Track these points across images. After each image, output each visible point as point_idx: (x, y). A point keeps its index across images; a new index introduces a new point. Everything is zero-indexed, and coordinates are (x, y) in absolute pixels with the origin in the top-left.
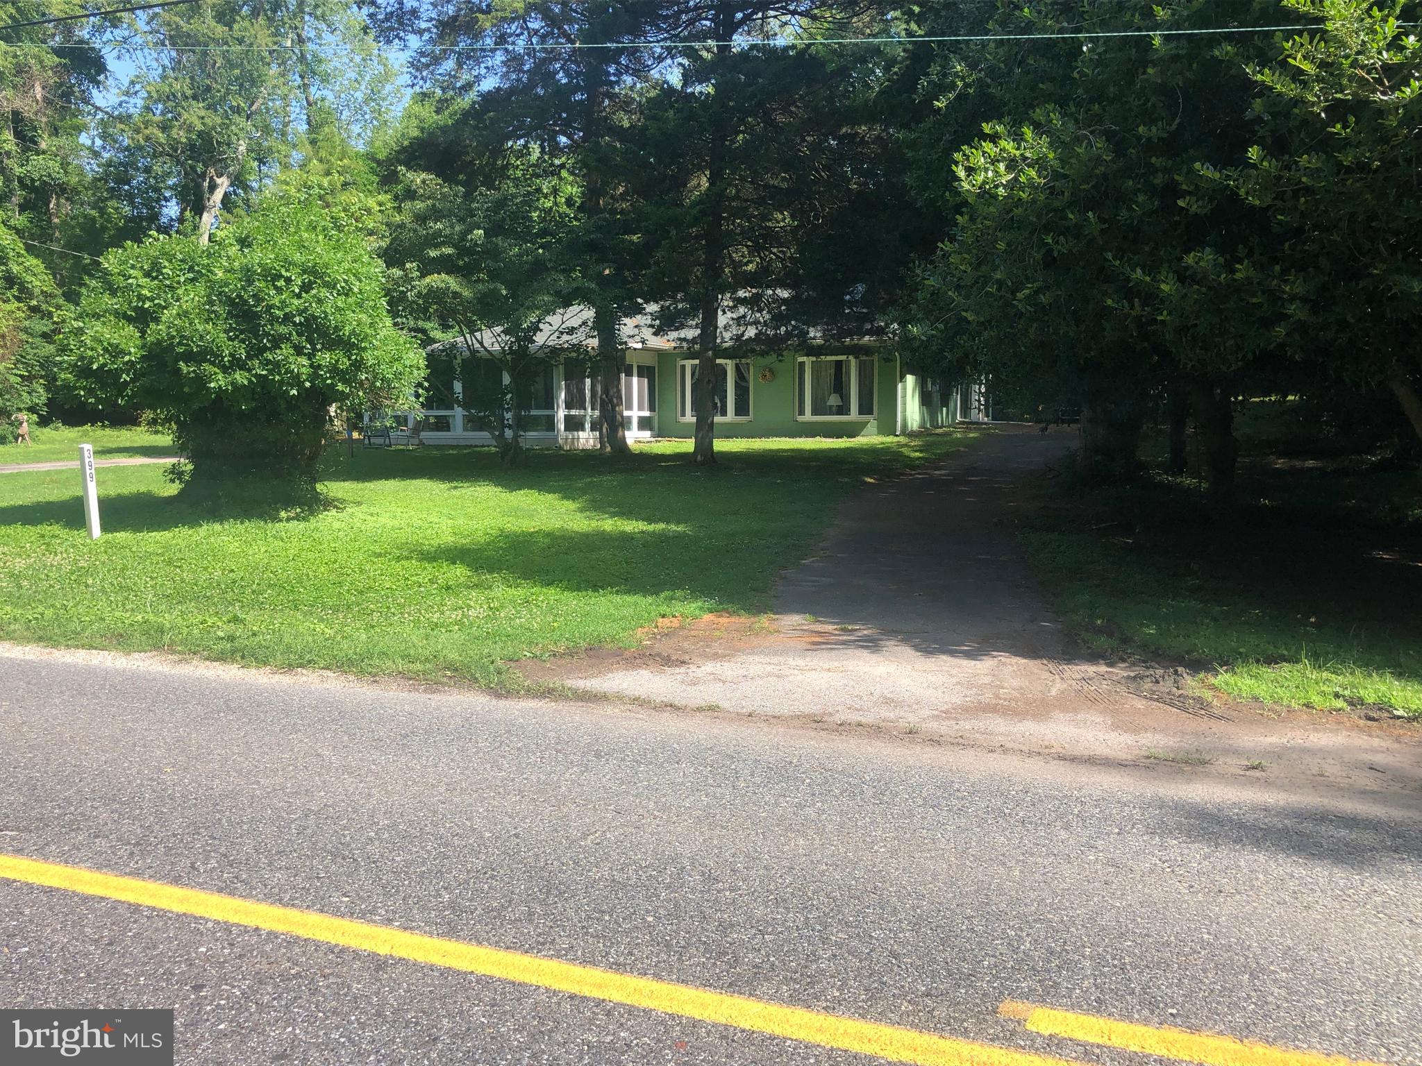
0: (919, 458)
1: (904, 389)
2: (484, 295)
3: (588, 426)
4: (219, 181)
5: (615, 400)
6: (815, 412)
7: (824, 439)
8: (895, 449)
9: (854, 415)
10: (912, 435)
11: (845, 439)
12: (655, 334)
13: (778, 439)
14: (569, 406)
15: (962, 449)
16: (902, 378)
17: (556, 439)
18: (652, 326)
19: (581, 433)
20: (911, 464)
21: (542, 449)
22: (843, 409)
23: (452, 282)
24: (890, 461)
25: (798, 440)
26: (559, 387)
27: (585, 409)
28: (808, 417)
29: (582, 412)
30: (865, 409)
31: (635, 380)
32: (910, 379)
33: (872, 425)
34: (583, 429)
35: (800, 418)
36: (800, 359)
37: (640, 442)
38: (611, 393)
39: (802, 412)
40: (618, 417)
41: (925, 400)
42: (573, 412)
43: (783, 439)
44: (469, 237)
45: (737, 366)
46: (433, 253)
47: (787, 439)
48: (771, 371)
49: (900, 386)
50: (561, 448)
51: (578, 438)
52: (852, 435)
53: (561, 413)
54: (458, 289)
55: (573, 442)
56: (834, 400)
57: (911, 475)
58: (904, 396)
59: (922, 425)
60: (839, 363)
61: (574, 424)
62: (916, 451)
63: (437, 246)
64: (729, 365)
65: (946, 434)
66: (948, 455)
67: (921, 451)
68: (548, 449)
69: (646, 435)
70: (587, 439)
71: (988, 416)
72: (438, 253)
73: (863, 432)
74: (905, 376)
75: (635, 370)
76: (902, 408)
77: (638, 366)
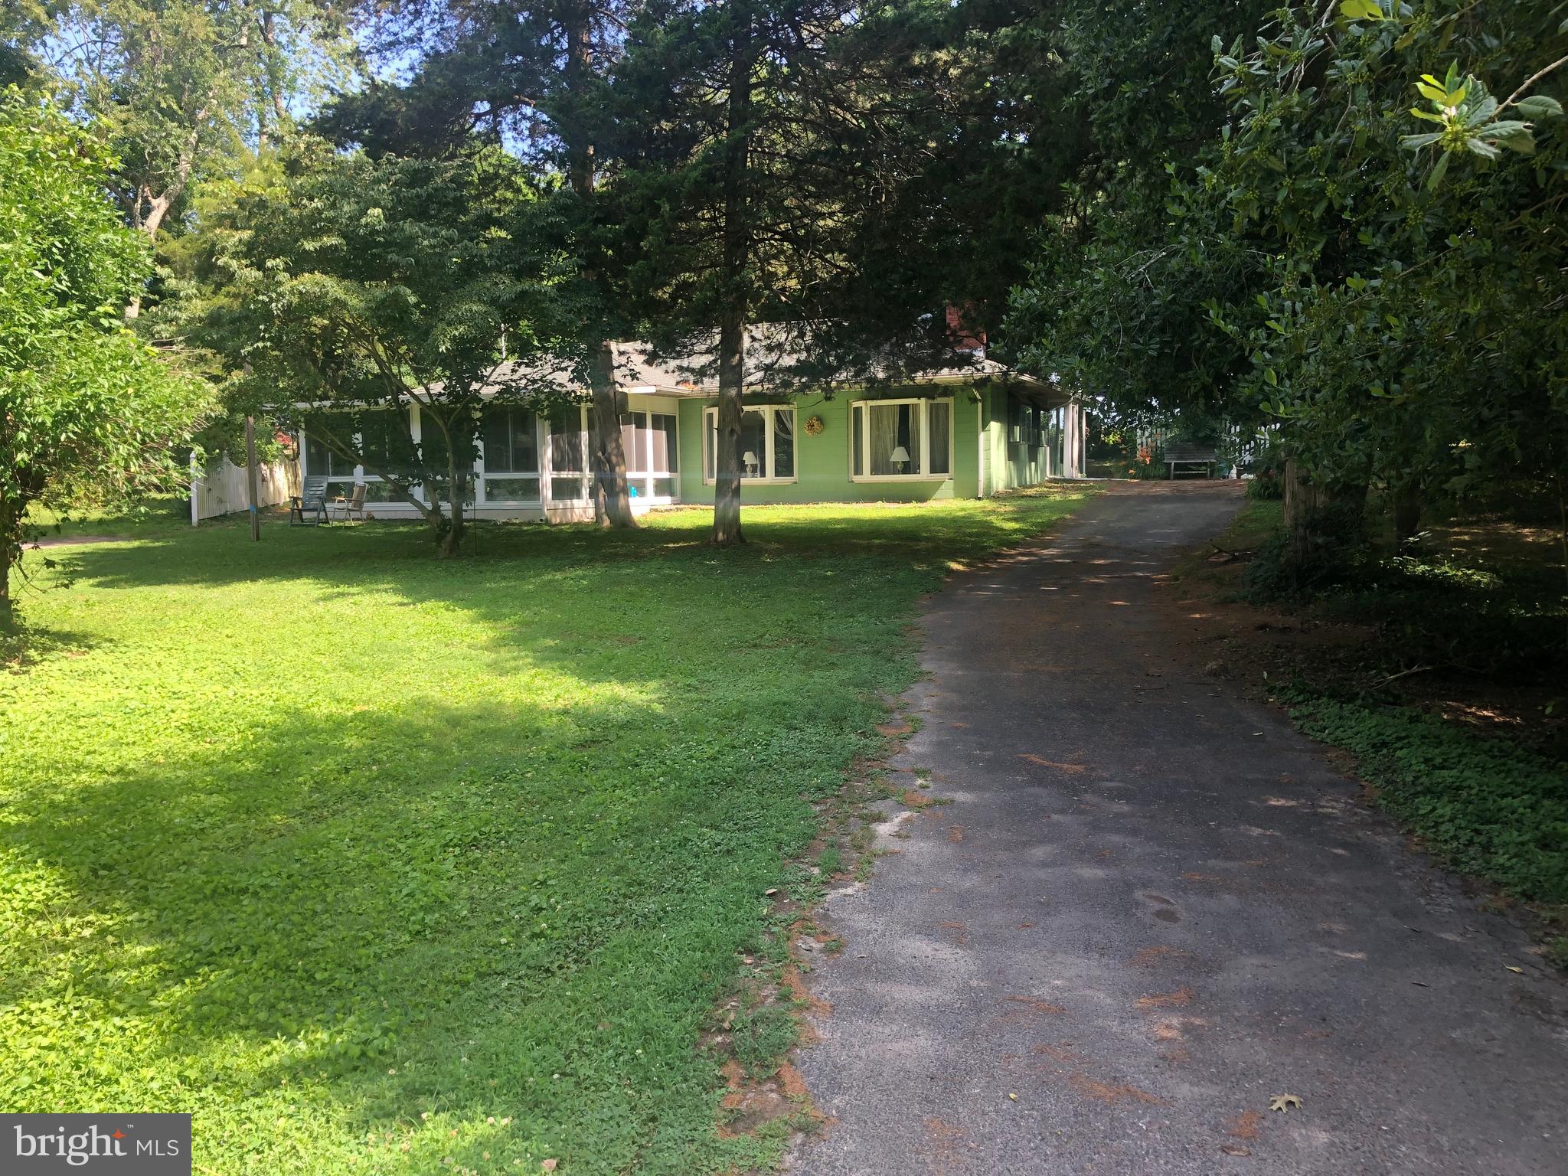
0: (1015, 531)
1: (988, 440)
2: (382, 304)
3: (585, 492)
4: (154, 202)
5: (614, 459)
6: (875, 470)
7: (886, 505)
8: (980, 517)
9: (925, 473)
10: (997, 497)
11: (914, 504)
12: (649, 363)
13: (829, 505)
14: (557, 467)
15: (1068, 516)
16: (985, 425)
17: (541, 510)
18: (643, 352)
19: (576, 502)
20: (1006, 540)
21: (521, 524)
22: (910, 467)
23: (332, 287)
24: (977, 535)
25: (854, 505)
26: (544, 443)
27: (581, 470)
28: (866, 477)
29: (577, 475)
30: (939, 465)
31: (649, 432)
32: (995, 427)
34: (579, 496)
35: (857, 479)
36: (856, 404)
37: (656, 510)
38: (609, 449)
39: (858, 470)
40: (620, 482)
41: (1013, 452)
42: (564, 475)
43: (836, 505)
44: (363, 221)
45: (777, 413)
46: (309, 246)
47: (841, 505)
48: (820, 419)
49: (982, 436)
50: (547, 522)
51: (572, 508)
52: (922, 499)
53: (547, 476)
54: (340, 294)
55: (565, 515)
56: (899, 455)
57: (1012, 556)
58: (988, 450)
59: (1009, 486)
60: (904, 408)
61: (565, 490)
62: (1009, 520)
63: (315, 235)
64: (767, 412)
65: (1041, 496)
66: (1050, 527)
67: (1015, 520)
68: (529, 524)
69: (666, 501)
70: (582, 509)
71: (1081, 471)
72: (317, 245)
73: (936, 495)
74: (989, 424)
75: (649, 420)
76: (984, 464)
77: (652, 416)
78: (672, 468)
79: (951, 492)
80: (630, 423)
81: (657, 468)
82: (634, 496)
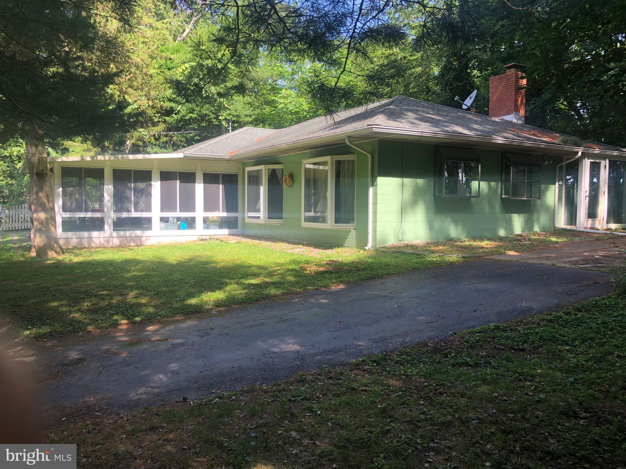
9: (330, 224)
16: (374, 180)
33: (353, 235)
48: (292, 175)
49: (371, 190)
64: (263, 170)
74: (376, 178)
75: (199, 177)
76: (373, 217)
77: (204, 174)
78: (231, 207)
79: (354, 242)
80: (173, 179)
81: (209, 207)
82: (184, 229)
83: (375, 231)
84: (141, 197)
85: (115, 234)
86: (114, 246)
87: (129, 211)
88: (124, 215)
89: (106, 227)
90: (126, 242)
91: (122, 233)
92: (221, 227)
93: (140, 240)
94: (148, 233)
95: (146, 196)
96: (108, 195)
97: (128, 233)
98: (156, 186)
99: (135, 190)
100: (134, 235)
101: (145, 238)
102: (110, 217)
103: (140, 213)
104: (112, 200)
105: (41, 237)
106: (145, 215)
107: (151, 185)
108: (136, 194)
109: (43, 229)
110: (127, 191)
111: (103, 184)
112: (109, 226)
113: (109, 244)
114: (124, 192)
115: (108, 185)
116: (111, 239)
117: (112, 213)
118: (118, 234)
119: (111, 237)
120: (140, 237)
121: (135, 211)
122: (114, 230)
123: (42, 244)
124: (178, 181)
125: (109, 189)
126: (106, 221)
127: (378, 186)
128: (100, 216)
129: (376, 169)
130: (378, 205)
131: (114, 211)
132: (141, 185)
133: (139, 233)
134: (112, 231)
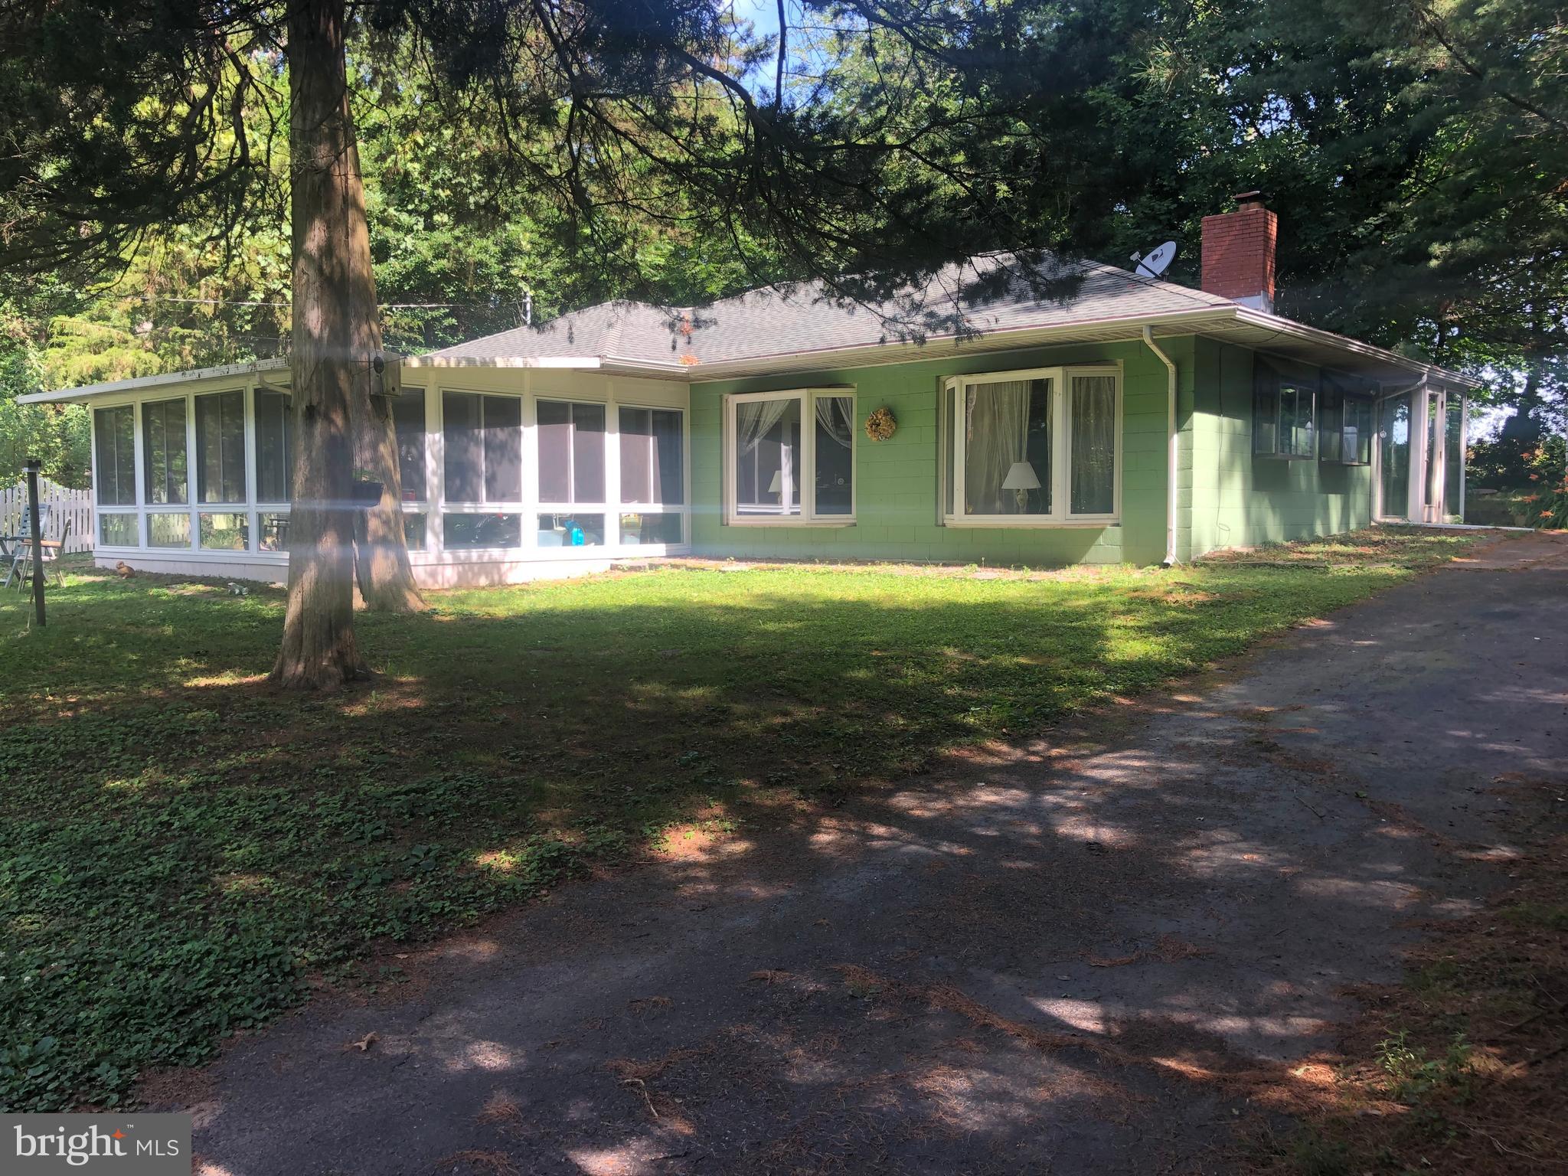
1: (1187, 449)
6: (974, 505)
7: (980, 571)
9: (1060, 513)
14: (454, 494)
16: (1180, 419)
22: (1036, 500)
28: (960, 518)
30: (1090, 496)
31: (612, 441)
32: (1201, 423)
33: (1111, 537)
35: (947, 520)
36: (951, 383)
39: (950, 505)
48: (891, 412)
49: (1175, 441)
52: (1056, 563)
53: (438, 510)
56: (1019, 477)
58: (1188, 469)
64: (804, 401)
69: (650, 551)
71: (1454, 511)
73: (1087, 558)
74: (1190, 415)
75: (612, 418)
76: (1180, 495)
77: (621, 409)
78: (670, 491)
79: (1117, 552)
80: (565, 421)
81: (631, 490)
82: (578, 544)
83: (1186, 526)
84: (500, 463)
85: (447, 556)
86: (446, 586)
87: (475, 498)
88: (468, 508)
89: (430, 538)
90: (470, 575)
91: (462, 553)
92: (644, 539)
93: (499, 569)
94: (512, 553)
95: (511, 461)
96: (433, 456)
97: (475, 554)
98: (530, 436)
99: (489, 446)
100: (486, 559)
101: (507, 566)
102: (436, 513)
103: (497, 504)
104: (442, 471)
105: (386, 557)
106: (507, 508)
107: (519, 433)
108: (490, 454)
109: (391, 537)
110: (472, 448)
111: (424, 430)
112: (436, 535)
113: (436, 582)
114: (466, 450)
115: (433, 432)
116: (440, 568)
117: (442, 502)
118: (456, 558)
119: (440, 563)
120: (497, 564)
121: (488, 499)
122: (445, 544)
123: (389, 577)
124: (571, 427)
125: (434, 442)
126: (429, 522)
127: (1195, 431)
128: (416, 510)
129: (1189, 397)
130: (1195, 471)
131: (447, 500)
132: (501, 434)
133: (495, 552)
134: (441, 546)
